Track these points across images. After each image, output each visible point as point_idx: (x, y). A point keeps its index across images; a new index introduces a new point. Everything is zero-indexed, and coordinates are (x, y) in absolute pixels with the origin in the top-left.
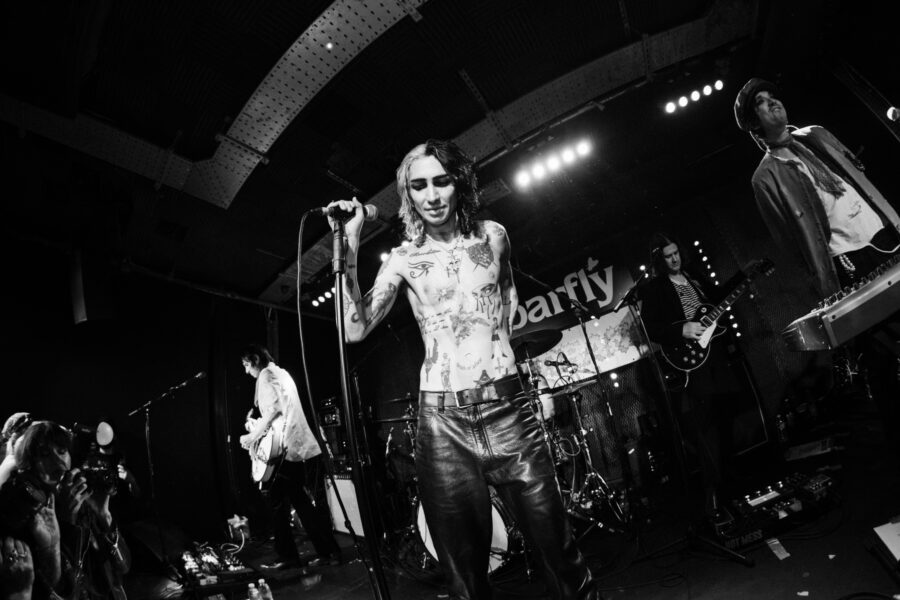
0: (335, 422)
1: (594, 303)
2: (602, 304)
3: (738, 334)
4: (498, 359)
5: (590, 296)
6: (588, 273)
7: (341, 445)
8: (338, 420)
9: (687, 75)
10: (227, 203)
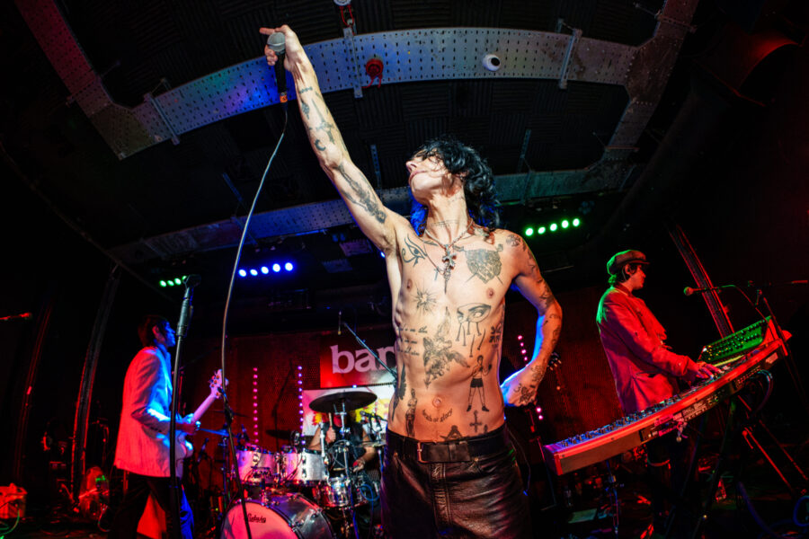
3: (540, 417)
4: (475, 413)
9: (555, 207)
10: (123, 155)
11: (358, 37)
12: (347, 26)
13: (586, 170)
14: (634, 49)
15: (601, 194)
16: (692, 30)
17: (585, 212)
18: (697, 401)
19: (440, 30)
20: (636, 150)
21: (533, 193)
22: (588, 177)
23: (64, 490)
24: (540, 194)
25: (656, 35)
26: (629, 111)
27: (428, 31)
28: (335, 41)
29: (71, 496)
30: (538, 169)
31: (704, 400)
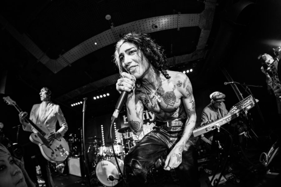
0: (72, 141)
1: (149, 119)
2: (151, 120)
5: (148, 118)
6: (148, 111)
7: (73, 148)
8: (73, 141)
9: (184, 66)
10: (56, 72)
11: (115, 28)
12: (111, 25)
13: (192, 54)
14: (199, 14)
15: (198, 61)
16: (217, 4)
17: (194, 67)
18: (224, 120)
19: (138, 21)
20: (207, 45)
21: (176, 63)
22: (193, 56)
23: (52, 166)
24: (179, 63)
25: (206, 8)
26: (202, 34)
27: (135, 22)
28: (109, 30)
29: (54, 167)
30: (176, 56)
31: (226, 120)
